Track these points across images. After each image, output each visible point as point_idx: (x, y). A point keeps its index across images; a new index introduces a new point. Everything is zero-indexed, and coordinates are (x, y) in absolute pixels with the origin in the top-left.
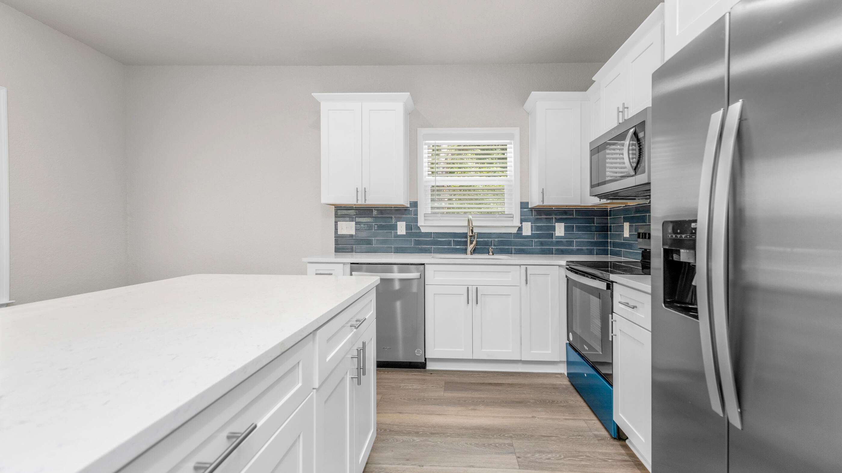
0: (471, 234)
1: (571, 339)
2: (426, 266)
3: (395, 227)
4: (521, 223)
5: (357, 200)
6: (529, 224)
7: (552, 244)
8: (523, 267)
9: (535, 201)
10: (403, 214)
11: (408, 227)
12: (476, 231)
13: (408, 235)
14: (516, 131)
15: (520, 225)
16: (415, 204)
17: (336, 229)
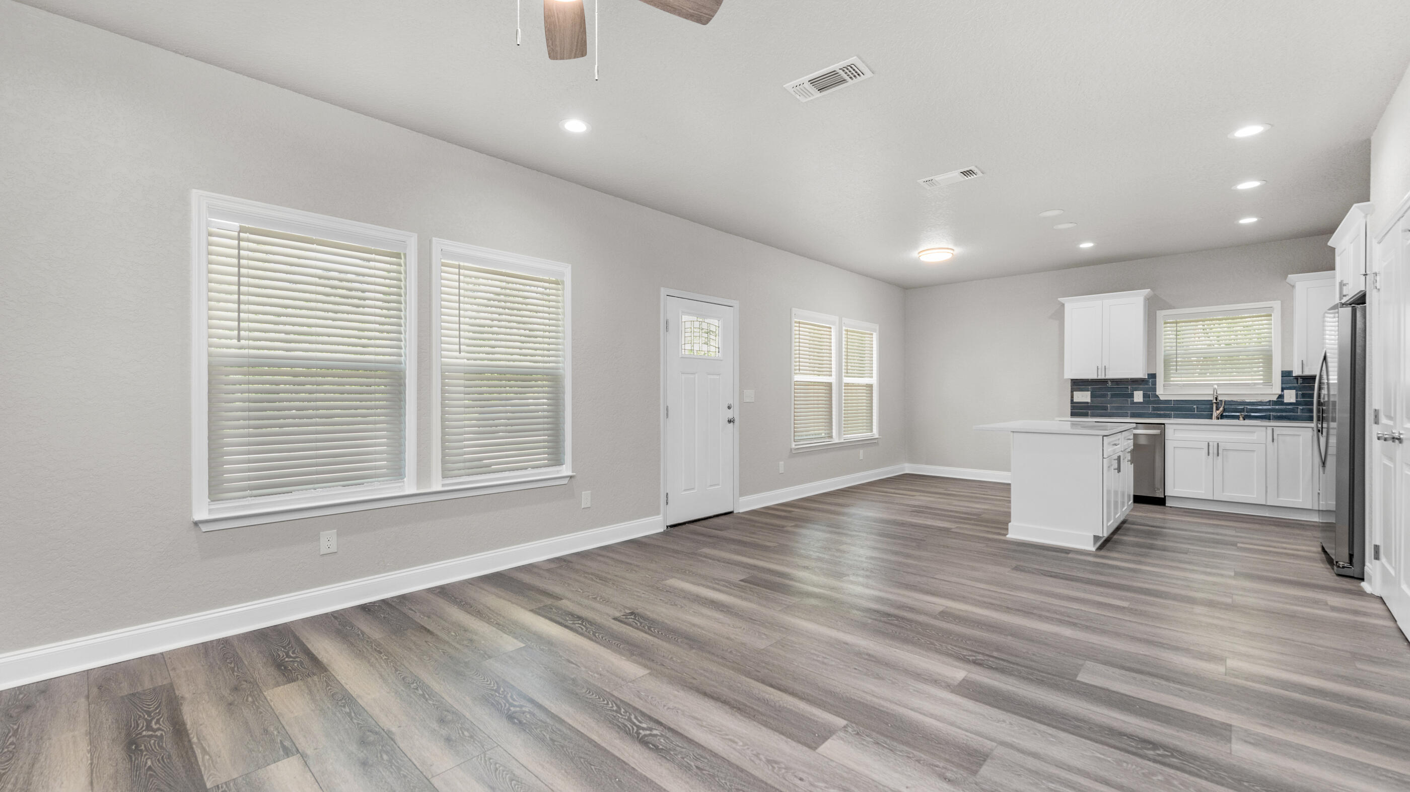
0: (1215, 401)
2: (1166, 425)
3: (1132, 396)
4: (1282, 390)
5: (1098, 375)
6: (1293, 392)
8: (1269, 430)
9: (1297, 372)
10: (1140, 384)
11: (1145, 396)
12: (1219, 398)
13: (1146, 402)
14: (1278, 305)
15: (1281, 393)
16: (1153, 376)
17: (1072, 397)
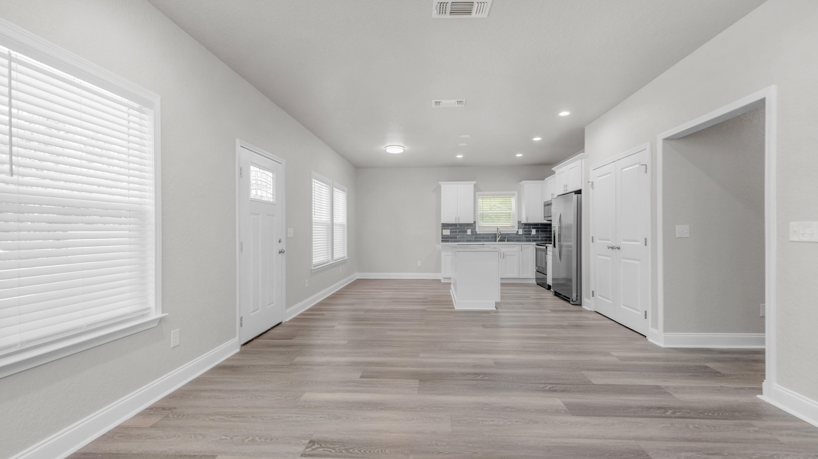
0: (499, 234)
1: (537, 269)
3: (466, 232)
5: (456, 222)
6: (521, 230)
7: (530, 237)
8: (520, 245)
9: (524, 221)
10: (470, 226)
11: (472, 232)
12: (500, 232)
13: (472, 235)
14: (516, 193)
15: (518, 230)
16: (475, 222)
17: (442, 232)
